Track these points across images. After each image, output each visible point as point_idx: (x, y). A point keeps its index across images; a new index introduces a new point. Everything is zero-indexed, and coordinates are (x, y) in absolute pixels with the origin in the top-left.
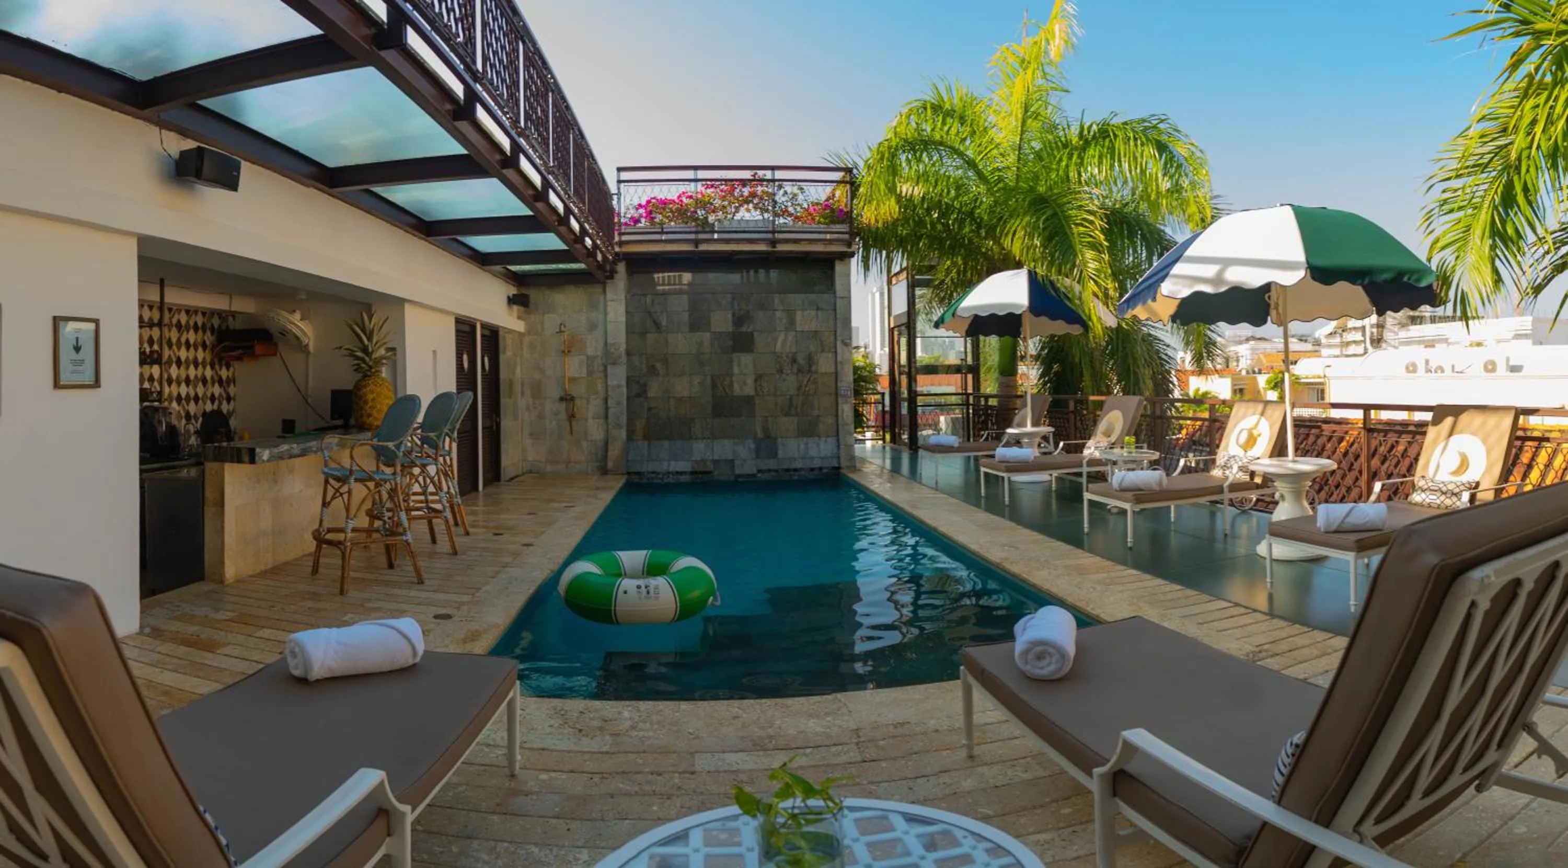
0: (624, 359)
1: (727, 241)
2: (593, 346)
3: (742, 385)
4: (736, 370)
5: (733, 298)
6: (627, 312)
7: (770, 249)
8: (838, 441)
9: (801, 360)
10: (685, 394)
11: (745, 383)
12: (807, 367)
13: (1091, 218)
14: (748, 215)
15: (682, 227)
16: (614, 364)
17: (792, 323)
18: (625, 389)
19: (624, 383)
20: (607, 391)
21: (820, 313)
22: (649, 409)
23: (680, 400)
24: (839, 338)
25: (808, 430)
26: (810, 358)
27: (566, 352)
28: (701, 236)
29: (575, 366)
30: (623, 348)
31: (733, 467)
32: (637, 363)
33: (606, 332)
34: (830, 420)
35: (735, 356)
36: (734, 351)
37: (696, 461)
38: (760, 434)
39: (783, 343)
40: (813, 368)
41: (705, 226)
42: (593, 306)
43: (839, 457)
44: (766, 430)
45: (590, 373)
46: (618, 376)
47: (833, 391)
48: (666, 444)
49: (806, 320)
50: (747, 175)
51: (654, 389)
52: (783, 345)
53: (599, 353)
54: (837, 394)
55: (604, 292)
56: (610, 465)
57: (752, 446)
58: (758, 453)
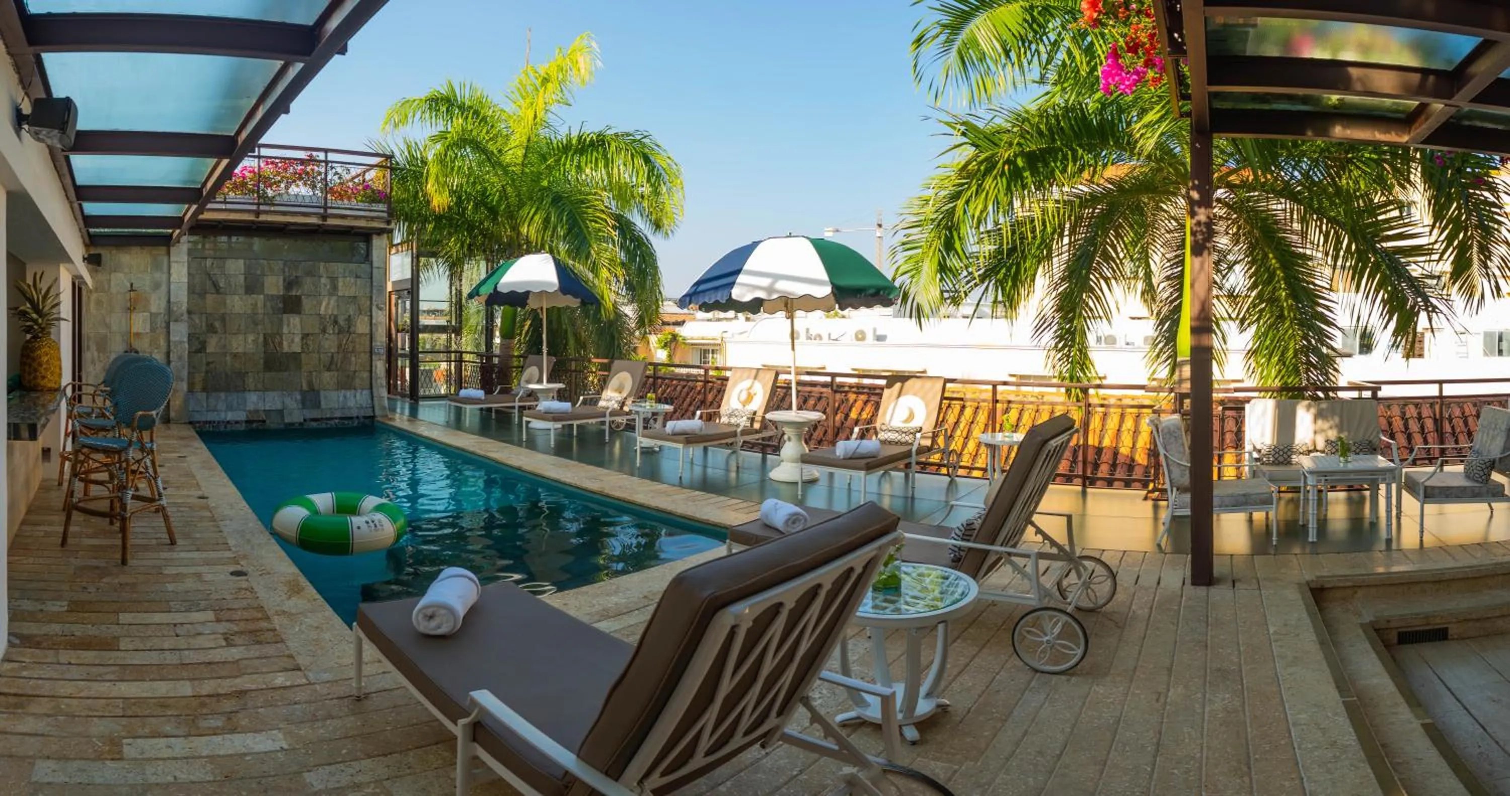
0: (185, 316)
1: (284, 213)
2: (157, 304)
3: (292, 343)
4: (285, 330)
5: (285, 265)
6: (189, 274)
7: (321, 222)
8: (372, 393)
9: (341, 322)
10: (240, 350)
11: (293, 341)
12: (345, 330)
13: (604, 216)
14: (300, 190)
15: (240, 198)
16: (176, 321)
17: (335, 288)
18: (186, 345)
19: (186, 339)
20: (169, 346)
21: (359, 281)
22: (208, 364)
23: (235, 356)
24: (374, 303)
25: (346, 383)
26: (349, 319)
27: (131, 309)
28: (262, 208)
29: (140, 323)
30: (184, 307)
31: (283, 416)
32: (197, 321)
33: (169, 292)
34: (366, 375)
35: (285, 316)
36: (285, 312)
37: (250, 412)
38: (305, 387)
39: (327, 306)
40: (352, 329)
41: (264, 200)
42: (157, 266)
43: (373, 407)
44: (310, 383)
45: (153, 330)
46: (180, 332)
47: (368, 349)
48: (223, 395)
49: (348, 286)
50: (302, 155)
51: (212, 345)
52: (327, 308)
53: (162, 311)
54: (371, 352)
55: (169, 254)
56: (173, 414)
57: (299, 397)
58: (303, 403)
